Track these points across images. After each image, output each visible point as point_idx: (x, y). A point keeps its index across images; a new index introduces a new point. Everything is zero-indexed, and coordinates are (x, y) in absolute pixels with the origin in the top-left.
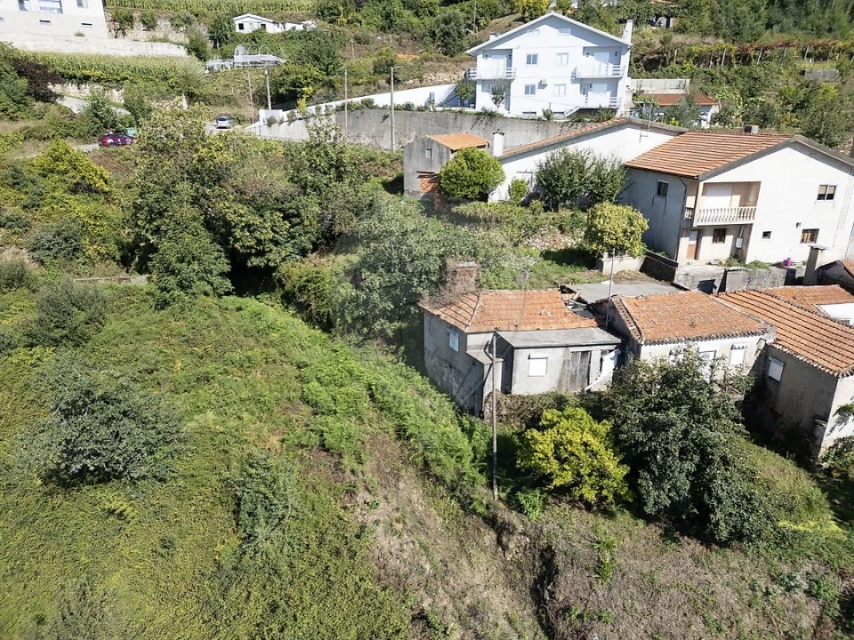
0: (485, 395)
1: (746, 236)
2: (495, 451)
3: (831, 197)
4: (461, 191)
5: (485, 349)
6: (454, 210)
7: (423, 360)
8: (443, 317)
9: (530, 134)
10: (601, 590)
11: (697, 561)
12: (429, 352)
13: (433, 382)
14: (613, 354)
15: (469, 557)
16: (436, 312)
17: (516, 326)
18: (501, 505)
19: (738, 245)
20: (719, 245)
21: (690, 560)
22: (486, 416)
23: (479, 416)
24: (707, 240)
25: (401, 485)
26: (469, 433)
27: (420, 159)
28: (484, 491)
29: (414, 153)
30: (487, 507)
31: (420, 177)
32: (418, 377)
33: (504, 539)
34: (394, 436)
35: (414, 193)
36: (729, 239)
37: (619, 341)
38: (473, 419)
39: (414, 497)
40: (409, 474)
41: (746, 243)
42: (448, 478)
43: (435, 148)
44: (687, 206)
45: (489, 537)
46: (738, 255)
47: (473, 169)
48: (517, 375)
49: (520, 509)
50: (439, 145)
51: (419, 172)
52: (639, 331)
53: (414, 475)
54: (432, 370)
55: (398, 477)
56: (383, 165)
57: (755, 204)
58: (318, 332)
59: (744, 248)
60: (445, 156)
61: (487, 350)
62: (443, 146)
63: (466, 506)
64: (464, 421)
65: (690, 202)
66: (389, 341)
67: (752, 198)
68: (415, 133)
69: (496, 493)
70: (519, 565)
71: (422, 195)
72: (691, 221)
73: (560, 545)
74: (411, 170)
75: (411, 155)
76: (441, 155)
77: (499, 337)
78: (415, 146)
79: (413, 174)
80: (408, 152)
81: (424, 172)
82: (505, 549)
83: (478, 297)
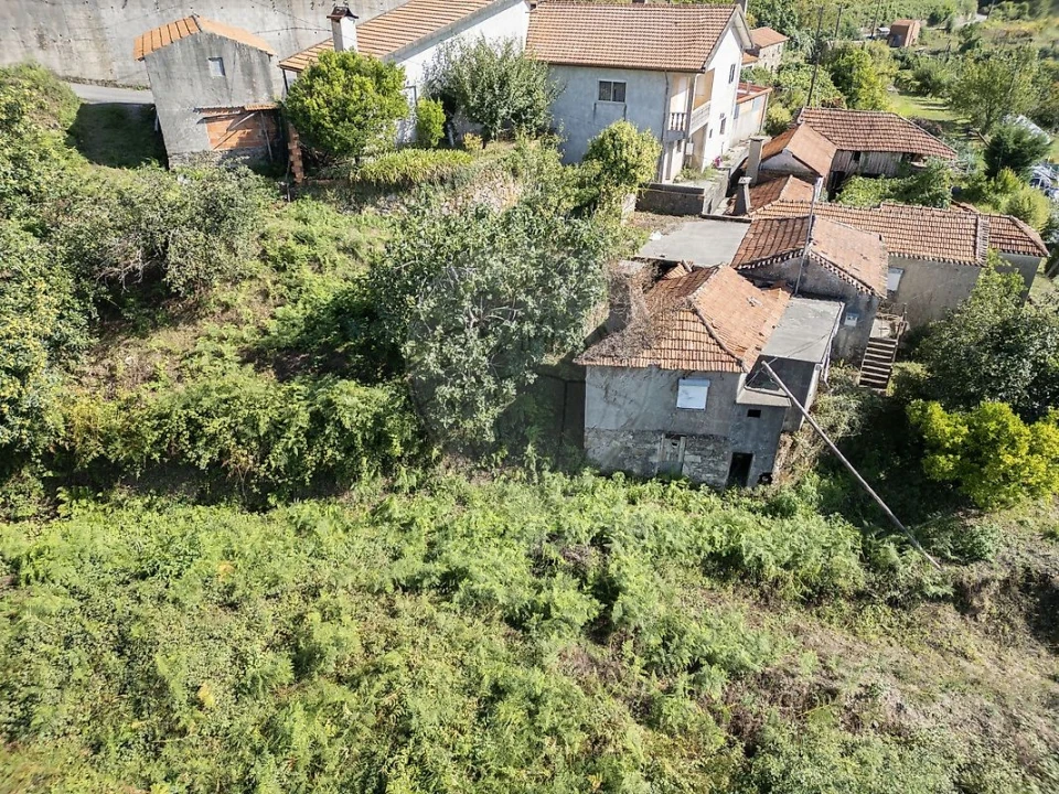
1: (700, 141)
3: (733, 78)
6: (355, 176)
7: (583, 450)
8: (665, 364)
12: (598, 432)
16: (642, 363)
17: (761, 334)
18: (953, 568)
20: (679, 154)
22: (775, 476)
23: (761, 482)
24: (675, 152)
27: (196, 81)
29: (178, 69)
30: (943, 583)
31: (207, 120)
33: (975, 602)
35: (197, 158)
36: (683, 145)
37: (843, 305)
43: (230, 54)
45: (949, 614)
49: (975, 556)
50: (239, 47)
51: (201, 110)
54: (613, 456)
57: (709, 98)
58: (305, 509)
59: (696, 154)
60: (258, 70)
62: (250, 49)
64: (749, 501)
69: (932, 560)
70: (1001, 618)
71: (219, 157)
72: (682, 130)
74: (176, 109)
75: (169, 75)
76: (248, 71)
77: (768, 359)
78: (178, 54)
79: (185, 116)
80: (161, 70)
81: (214, 109)
82: (974, 613)
83: (695, 312)
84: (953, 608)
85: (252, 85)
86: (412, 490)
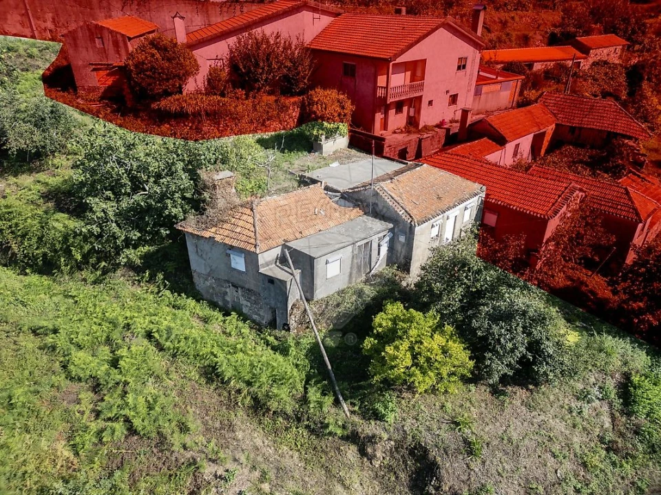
0: (289, 309)
1: (417, 106)
2: (330, 367)
3: (464, 67)
4: (160, 85)
5: (276, 262)
6: (154, 106)
7: (192, 283)
8: (218, 238)
9: (190, 16)
10: (476, 466)
11: (529, 406)
12: (198, 274)
13: (213, 305)
14: (387, 239)
15: (341, 481)
16: (207, 234)
17: (301, 233)
18: (356, 419)
19: (412, 114)
20: (400, 115)
21: (523, 408)
22: (291, 327)
23: (284, 329)
24: (392, 112)
25: (240, 435)
26: (283, 350)
27: (90, 49)
28: (333, 410)
29: (81, 42)
30: (344, 427)
31: (94, 70)
32: (191, 302)
33: (369, 450)
34: (203, 381)
35: (92, 90)
36: (405, 109)
37: (391, 225)
38: (277, 332)
39: (259, 442)
40: (240, 417)
41: (418, 111)
42: (289, 410)
43: (106, 34)
44: (379, 84)
45: (351, 452)
46: (412, 122)
47: (169, 60)
48: (318, 282)
49: (378, 417)
50: (111, 32)
51: (92, 64)
52: (409, 214)
53: (246, 417)
54: (208, 292)
55: (231, 427)
56: (31, 56)
57: (423, 78)
59: (416, 116)
60: (121, 44)
61: (278, 264)
62: (117, 33)
63: (318, 430)
64: (271, 339)
65: (381, 81)
66: (138, 270)
67: (419, 73)
68: (51, 14)
69: (346, 409)
70: (390, 469)
71: (102, 90)
72: (385, 98)
73: (427, 439)
74: (80, 63)
75: (76, 46)
76: (116, 44)
77: (289, 248)
78: (80, 35)
79: (85, 67)
80: (72, 42)
81: (99, 64)
82: (371, 458)
83: (252, 210)
84: (356, 448)
85: (118, 52)
86: (94, 283)
